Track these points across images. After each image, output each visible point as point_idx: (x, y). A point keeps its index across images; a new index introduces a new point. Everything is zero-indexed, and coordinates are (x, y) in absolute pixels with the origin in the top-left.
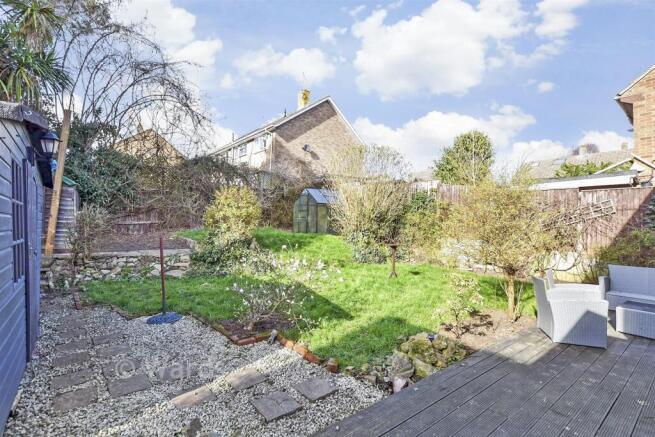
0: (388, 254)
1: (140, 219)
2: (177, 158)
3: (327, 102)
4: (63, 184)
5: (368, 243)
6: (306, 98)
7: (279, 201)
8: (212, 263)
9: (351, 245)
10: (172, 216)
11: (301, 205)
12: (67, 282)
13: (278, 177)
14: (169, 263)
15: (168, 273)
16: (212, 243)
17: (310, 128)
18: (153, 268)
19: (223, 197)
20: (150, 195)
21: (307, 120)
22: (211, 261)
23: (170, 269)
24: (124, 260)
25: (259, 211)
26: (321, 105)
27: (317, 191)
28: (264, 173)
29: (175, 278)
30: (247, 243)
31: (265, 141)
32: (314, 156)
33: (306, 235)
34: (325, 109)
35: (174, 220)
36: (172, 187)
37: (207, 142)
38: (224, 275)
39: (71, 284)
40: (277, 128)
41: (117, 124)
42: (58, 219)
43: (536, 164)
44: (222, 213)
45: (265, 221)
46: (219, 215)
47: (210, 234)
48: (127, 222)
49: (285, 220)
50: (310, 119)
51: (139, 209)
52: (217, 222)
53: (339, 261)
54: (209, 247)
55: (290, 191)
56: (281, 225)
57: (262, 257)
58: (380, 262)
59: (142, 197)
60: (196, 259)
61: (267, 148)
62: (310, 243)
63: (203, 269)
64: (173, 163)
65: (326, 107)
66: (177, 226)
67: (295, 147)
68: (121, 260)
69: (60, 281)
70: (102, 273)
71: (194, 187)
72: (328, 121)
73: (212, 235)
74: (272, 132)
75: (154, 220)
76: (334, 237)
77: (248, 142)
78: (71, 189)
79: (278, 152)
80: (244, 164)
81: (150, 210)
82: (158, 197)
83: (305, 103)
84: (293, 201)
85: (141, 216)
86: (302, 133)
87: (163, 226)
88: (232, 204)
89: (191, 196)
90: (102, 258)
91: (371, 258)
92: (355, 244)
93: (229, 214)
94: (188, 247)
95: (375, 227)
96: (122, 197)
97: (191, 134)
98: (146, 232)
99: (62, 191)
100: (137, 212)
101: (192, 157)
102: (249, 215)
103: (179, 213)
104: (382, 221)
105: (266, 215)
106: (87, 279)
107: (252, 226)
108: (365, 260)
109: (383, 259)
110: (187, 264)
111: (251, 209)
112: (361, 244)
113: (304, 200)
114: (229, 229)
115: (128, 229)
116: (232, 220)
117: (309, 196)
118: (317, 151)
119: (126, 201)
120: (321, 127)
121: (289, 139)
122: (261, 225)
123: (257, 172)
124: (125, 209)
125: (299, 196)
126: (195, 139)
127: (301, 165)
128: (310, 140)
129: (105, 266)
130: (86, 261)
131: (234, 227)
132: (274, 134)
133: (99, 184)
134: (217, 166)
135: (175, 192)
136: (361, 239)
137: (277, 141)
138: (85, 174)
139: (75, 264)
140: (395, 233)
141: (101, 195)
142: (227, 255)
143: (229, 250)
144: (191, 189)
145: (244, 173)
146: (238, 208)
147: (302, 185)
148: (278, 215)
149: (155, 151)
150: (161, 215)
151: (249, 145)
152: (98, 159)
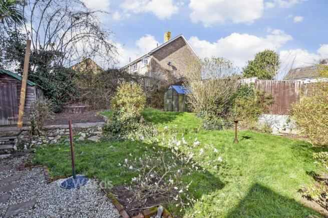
0: (223, 124)
1: (79, 105)
2: (98, 69)
3: (181, 37)
4: (27, 85)
5: (211, 117)
6: (169, 36)
7: (155, 93)
8: (116, 132)
9: (200, 118)
10: (96, 103)
11: (168, 95)
12: (25, 146)
13: (155, 79)
14: (90, 132)
15: (89, 139)
16: (116, 119)
17: (171, 53)
18: (80, 135)
19: (121, 90)
20: (84, 91)
21: (170, 48)
22: (115, 131)
23: (91, 136)
24: (64, 130)
25: (145, 99)
26: (177, 39)
27: (178, 87)
28: (147, 77)
29: (93, 142)
30: (137, 119)
31: (147, 61)
32: (174, 68)
33: (172, 113)
34: (180, 42)
35: (98, 105)
36: (96, 87)
37: (114, 60)
38: (123, 140)
39: (28, 147)
40: (153, 53)
41: (63, 51)
42: (25, 106)
43: (300, 70)
44: (121, 100)
45: (148, 105)
46: (119, 102)
47: (114, 114)
48: (72, 106)
49: (159, 104)
50: (171, 48)
51: (78, 99)
52: (119, 106)
53: (194, 129)
54: (114, 122)
55: (161, 88)
56: (156, 107)
57: (147, 127)
58: (219, 129)
59: (80, 92)
60: (106, 130)
61: (148, 64)
62: (175, 117)
63: (110, 136)
64: (95, 73)
65: (180, 40)
66: (99, 108)
67: (163, 63)
68: (61, 131)
69: (21, 146)
70: (48, 139)
71: (108, 86)
72: (181, 49)
73: (116, 114)
74: (151, 55)
75: (87, 105)
76: (190, 114)
77: (138, 62)
78: (33, 88)
79: (154, 66)
80: (136, 73)
81: (84, 100)
82: (89, 92)
83: (169, 39)
84: (163, 93)
85: (79, 103)
86: (167, 56)
87: (92, 108)
88: (128, 94)
89: (106, 91)
90: (50, 129)
91: (213, 127)
92: (203, 118)
93: (126, 101)
94: (104, 121)
95: (215, 107)
96: (68, 93)
97: (105, 55)
98: (82, 112)
99: (27, 89)
100: (77, 100)
101: (106, 69)
102: (138, 102)
103: (100, 101)
104: (219, 104)
105: (149, 101)
106: (39, 143)
107: (140, 108)
108: (210, 128)
109: (220, 127)
110: (101, 133)
111: (139, 98)
112: (206, 118)
113: (170, 92)
114: (126, 110)
115: (73, 111)
116: (128, 104)
117: (173, 90)
118: (175, 65)
119: (71, 95)
120: (178, 51)
121: (160, 59)
122: (146, 107)
123: (143, 77)
124: (70, 99)
125: (167, 90)
126: (107, 58)
127: (167, 73)
128: (172, 59)
129: (51, 134)
130: (40, 132)
131: (129, 109)
132: (152, 56)
133: (55, 86)
134: (120, 74)
135: (98, 89)
136: (207, 115)
137: (154, 60)
138: (47, 80)
139: (33, 134)
140: (227, 111)
141: (56, 91)
142: (125, 127)
143: (126, 124)
144: (106, 87)
145: (136, 78)
146: (131, 97)
147: (168, 84)
148: (155, 101)
149: (85, 66)
150: (90, 102)
151: (138, 64)
152: (54, 71)
